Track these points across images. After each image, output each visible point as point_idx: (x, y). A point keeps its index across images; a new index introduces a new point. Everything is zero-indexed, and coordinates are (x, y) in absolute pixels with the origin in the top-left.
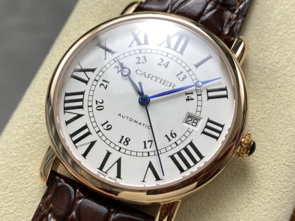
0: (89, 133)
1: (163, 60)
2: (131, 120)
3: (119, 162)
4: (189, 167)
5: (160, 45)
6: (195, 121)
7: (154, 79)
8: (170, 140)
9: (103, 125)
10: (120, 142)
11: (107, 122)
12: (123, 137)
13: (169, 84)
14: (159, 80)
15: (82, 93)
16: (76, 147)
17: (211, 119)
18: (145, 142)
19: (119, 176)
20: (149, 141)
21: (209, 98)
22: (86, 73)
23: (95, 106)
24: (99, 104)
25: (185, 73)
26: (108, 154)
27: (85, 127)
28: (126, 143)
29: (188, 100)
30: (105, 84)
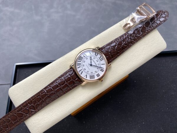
1: (97, 60)
2: (88, 67)
3: (82, 72)
4: (92, 78)
6: (96, 72)
7: (94, 62)
8: (91, 73)
10: (84, 69)
11: (84, 65)
13: (96, 64)
15: (83, 58)
16: (77, 66)
17: (99, 73)
18: (88, 71)
21: (100, 70)
23: (83, 61)
25: (99, 64)
26: (81, 70)
27: (80, 64)
29: (97, 69)
30: (87, 59)
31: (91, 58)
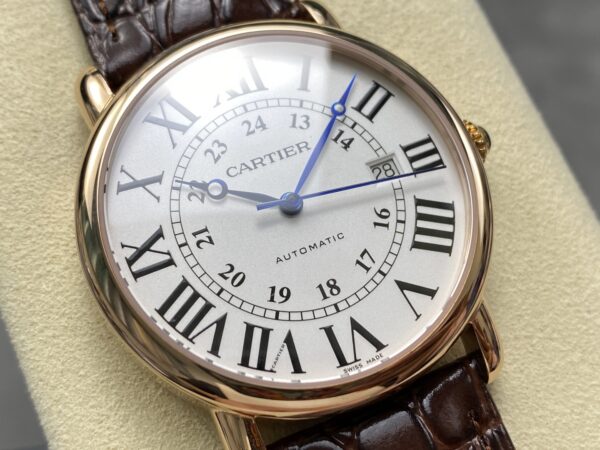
0: (266, 333)
1: (249, 123)
2: (303, 251)
3: (356, 326)
5: (218, 104)
6: (387, 167)
7: (267, 161)
8: (387, 226)
9: (272, 300)
10: (325, 297)
11: (273, 289)
12: (320, 287)
13: (296, 149)
14: (276, 157)
15: (184, 285)
16: (271, 371)
17: (406, 143)
18: (358, 262)
19: (379, 346)
20: (362, 255)
21: (371, 117)
22: (152, 248)
23: (227, 284)
24: (231, 275)
25: (300, 112)
26: (329, 331)
27: (250, 329)
28: (335, 291)
29: (347, 146)
30: (204, 238)
31: (204, 186)
